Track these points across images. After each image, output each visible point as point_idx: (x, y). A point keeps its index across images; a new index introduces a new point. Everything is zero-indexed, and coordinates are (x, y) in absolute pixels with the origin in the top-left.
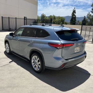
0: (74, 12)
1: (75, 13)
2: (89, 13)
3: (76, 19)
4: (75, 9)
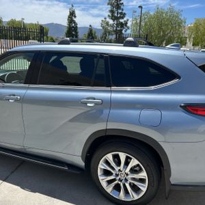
0: (72, 14)
1: (75, 17)
2: (105, 18)
3: (78, 30)
4: (74, 8)
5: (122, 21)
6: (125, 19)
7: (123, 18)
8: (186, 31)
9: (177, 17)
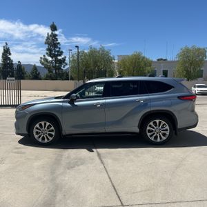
0: (7, 51)
2: (44, 56)
4: (8, 46)
5: (59, 58)
6: (63, 56)
7: (60, 55)
8: (116, 66)
9: (107, 55)
